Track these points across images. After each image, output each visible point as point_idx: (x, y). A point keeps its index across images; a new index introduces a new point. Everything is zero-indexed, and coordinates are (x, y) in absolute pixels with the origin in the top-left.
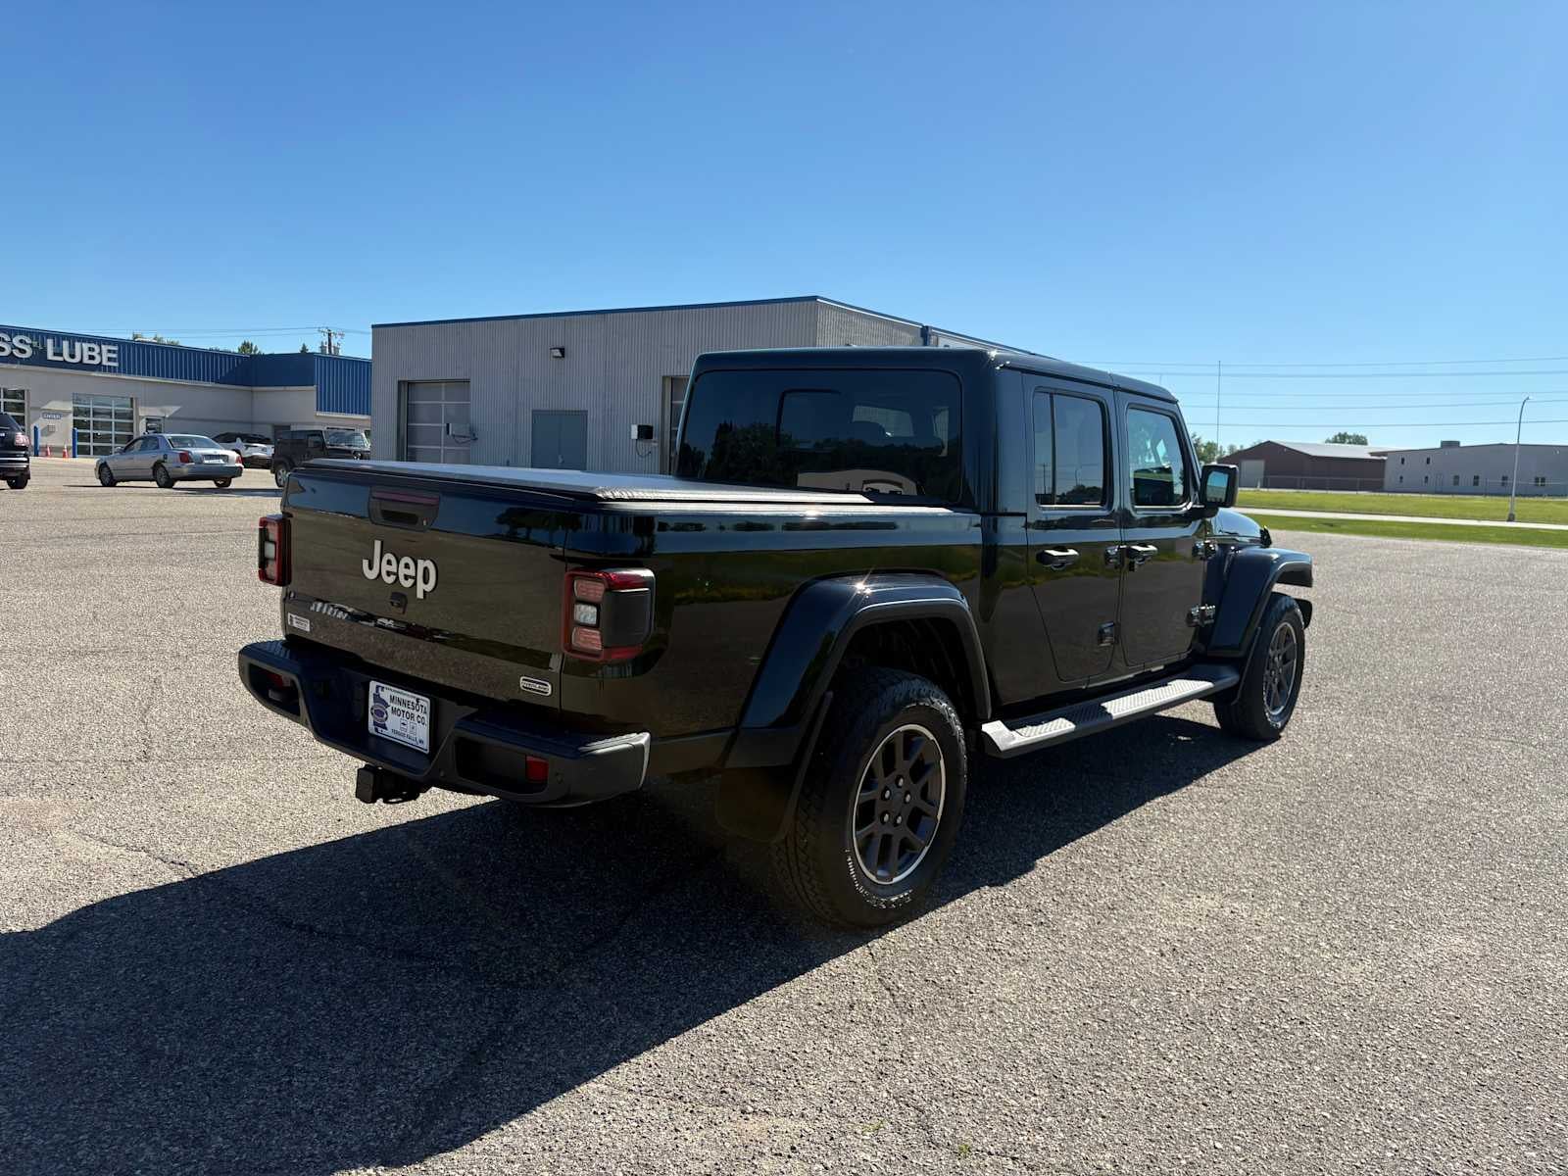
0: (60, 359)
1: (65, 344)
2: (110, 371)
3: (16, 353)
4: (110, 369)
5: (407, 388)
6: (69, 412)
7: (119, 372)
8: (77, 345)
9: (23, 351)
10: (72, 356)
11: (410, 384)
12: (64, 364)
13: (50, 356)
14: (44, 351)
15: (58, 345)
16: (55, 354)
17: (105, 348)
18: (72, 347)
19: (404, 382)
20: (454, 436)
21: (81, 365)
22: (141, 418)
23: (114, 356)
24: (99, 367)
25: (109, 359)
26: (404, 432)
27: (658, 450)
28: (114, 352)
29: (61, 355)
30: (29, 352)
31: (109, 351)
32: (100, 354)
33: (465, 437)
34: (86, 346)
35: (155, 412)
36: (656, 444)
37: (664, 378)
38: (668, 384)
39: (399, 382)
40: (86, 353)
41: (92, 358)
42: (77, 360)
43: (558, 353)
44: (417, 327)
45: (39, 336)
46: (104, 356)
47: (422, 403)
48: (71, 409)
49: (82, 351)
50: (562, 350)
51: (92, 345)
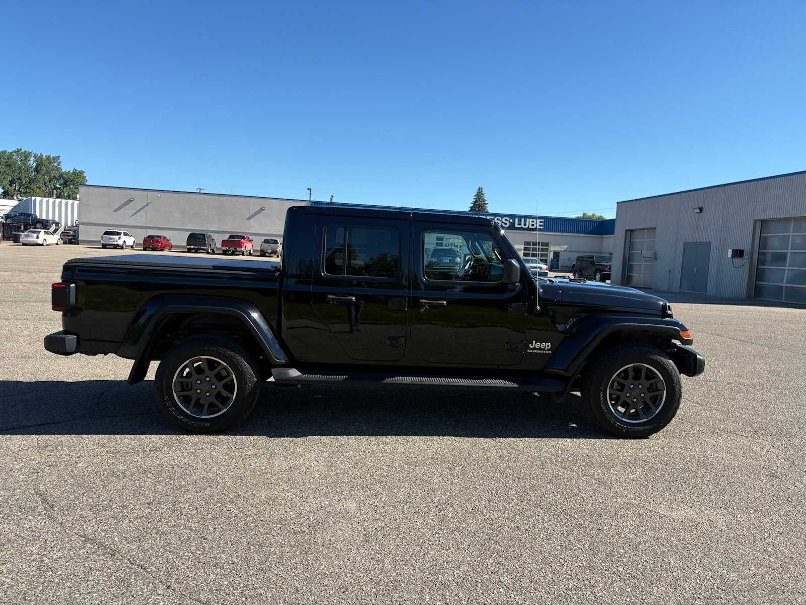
0: (520, 226)
1: (523, 220)
2: (540, 231)
3: (503, 225)
4: (540, 230)
5: (630, 232)
6: (522, 249)
7: (544, 231)
8: (528, 220)
9: (506, 224)
10: (525, 225)
11: (632, 231)
12: (522, 229)
13: (516, 226)
14: (514, 224)
15: (520, 220)
16: (518, 224)
17: (538, 221)
18: (525, 221)
19: (629, 230)
20: (644, 257)
21: (528, 229)
22: (551, 251)
23: (542, 224)
24: (535, 229)
25: (540, 226)
26: (627, 255)
27: (748, 264)
28: (542, 222)
29: (521, 225)
30: (508, 224)
31: (540, 222)
32: (536, 223)
33: (650, 258)
34: (531, 220)
35: (557, 249)
36: (747, 261)
37: (755, 221)
38: (759, 225)
39: (626, 231)
40: (531, 223)
41: (533, 225)
42: (526, 227)
43: (698, 211)
44: (635, 202)
45: (513, 217)
46: (538, 224)
47: (637, 240)
48: (523, 248)
49: (529, 222)
50: (701, 209)
51: (534, 220)
